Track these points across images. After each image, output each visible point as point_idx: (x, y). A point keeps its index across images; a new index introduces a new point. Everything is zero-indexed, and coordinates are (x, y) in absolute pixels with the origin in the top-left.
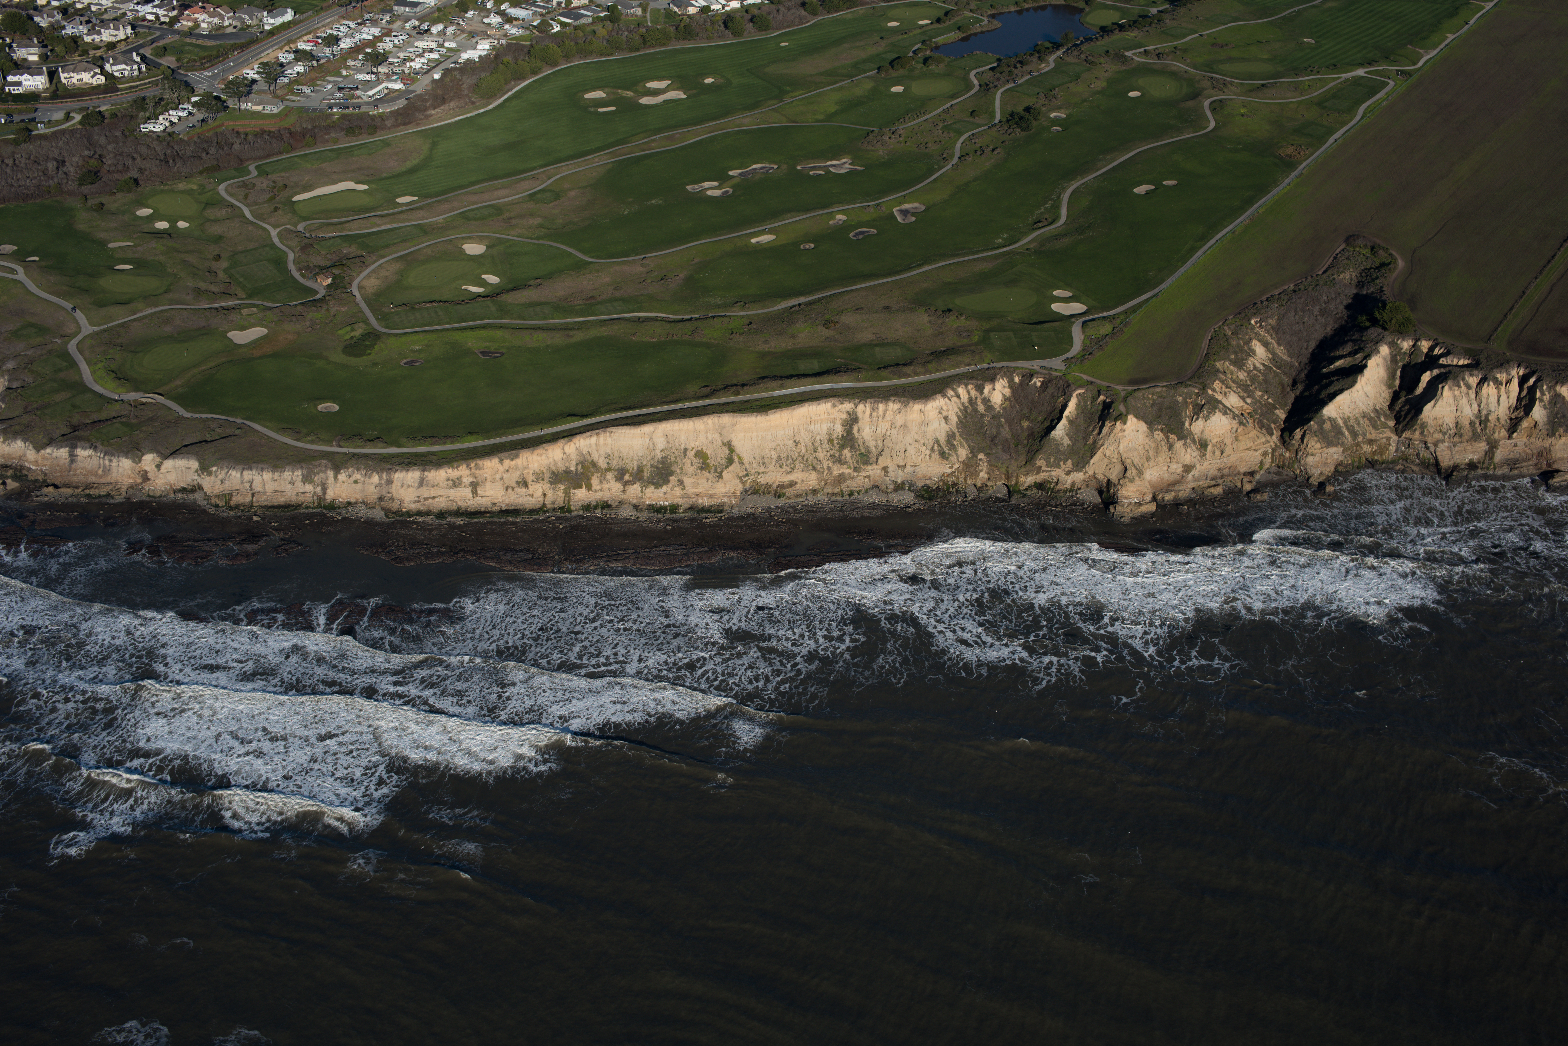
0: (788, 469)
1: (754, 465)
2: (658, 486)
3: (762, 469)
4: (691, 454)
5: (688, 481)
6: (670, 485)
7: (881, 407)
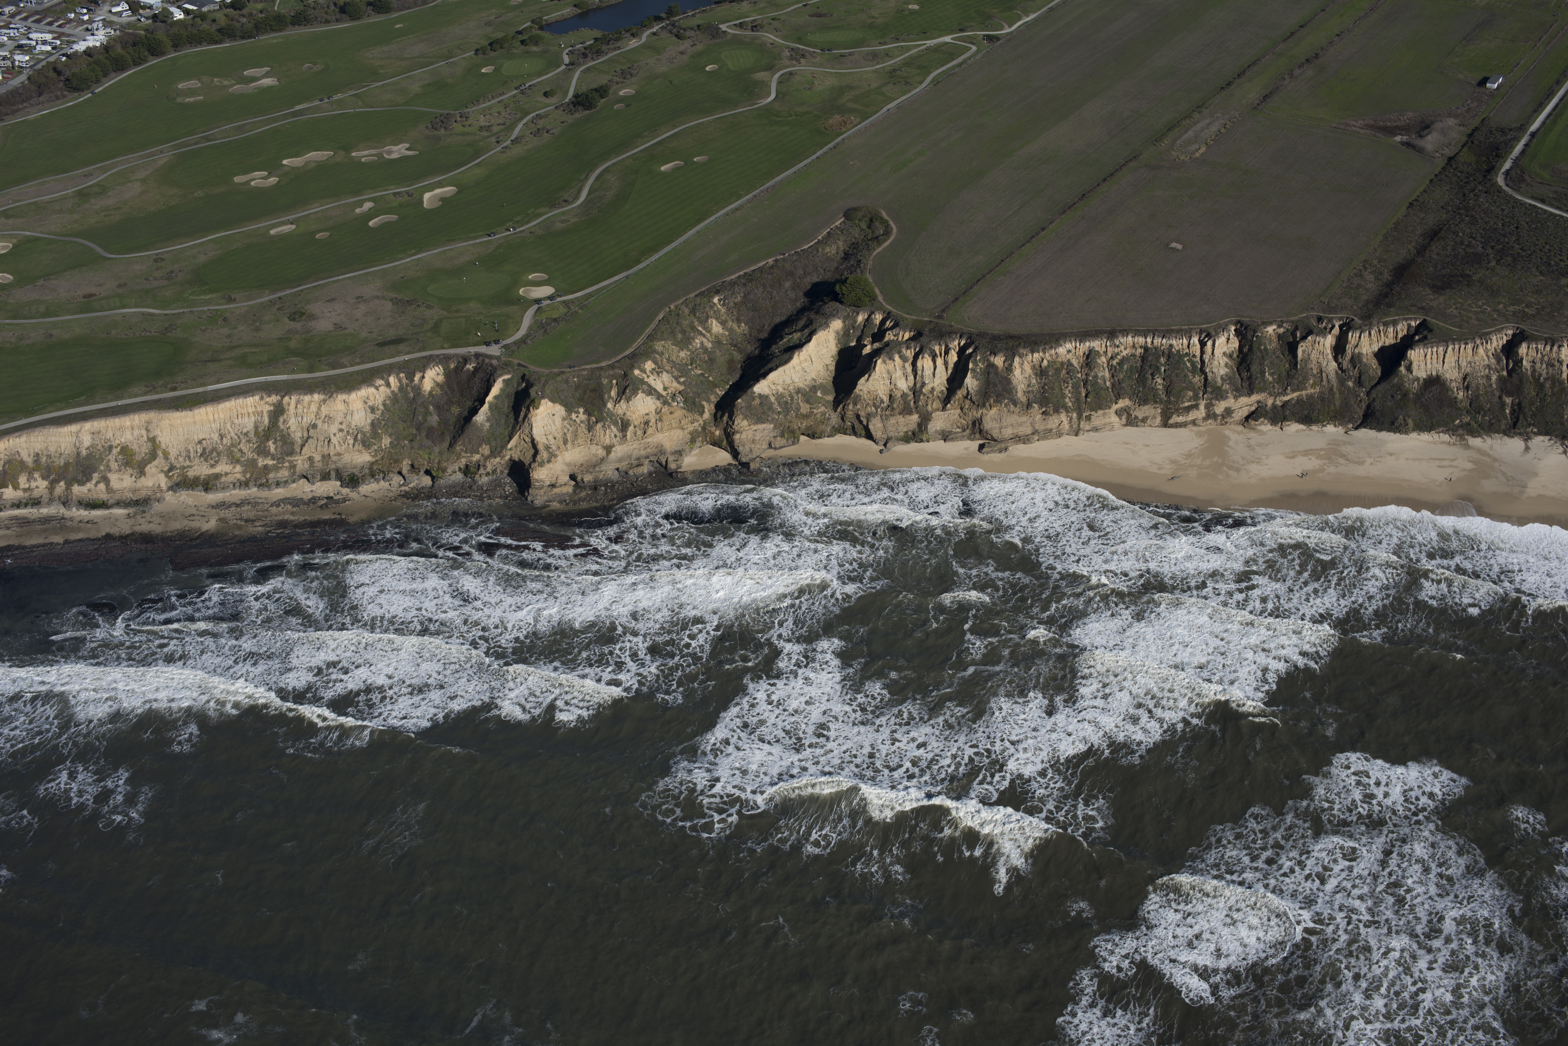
0: (212, 462)
1: (181, 459)
2: (82, 483)
3: (188, 463)
4: (115, 451)
5: (113, 477)
6: (94, 482)
7: (307, 398)
